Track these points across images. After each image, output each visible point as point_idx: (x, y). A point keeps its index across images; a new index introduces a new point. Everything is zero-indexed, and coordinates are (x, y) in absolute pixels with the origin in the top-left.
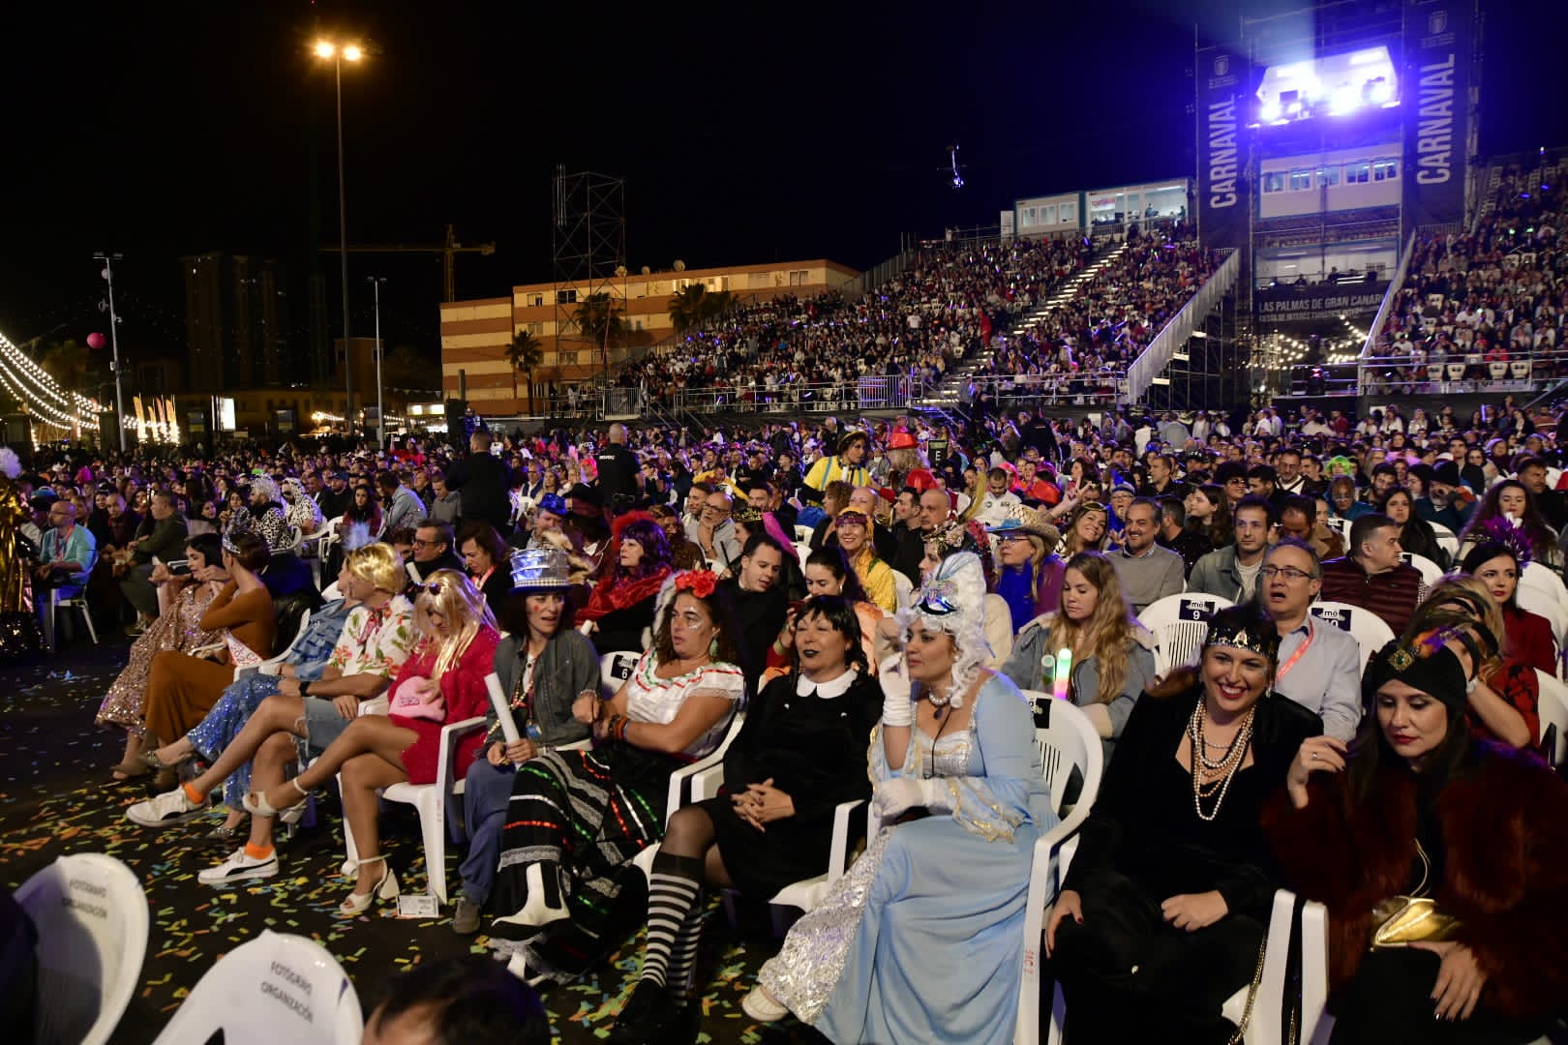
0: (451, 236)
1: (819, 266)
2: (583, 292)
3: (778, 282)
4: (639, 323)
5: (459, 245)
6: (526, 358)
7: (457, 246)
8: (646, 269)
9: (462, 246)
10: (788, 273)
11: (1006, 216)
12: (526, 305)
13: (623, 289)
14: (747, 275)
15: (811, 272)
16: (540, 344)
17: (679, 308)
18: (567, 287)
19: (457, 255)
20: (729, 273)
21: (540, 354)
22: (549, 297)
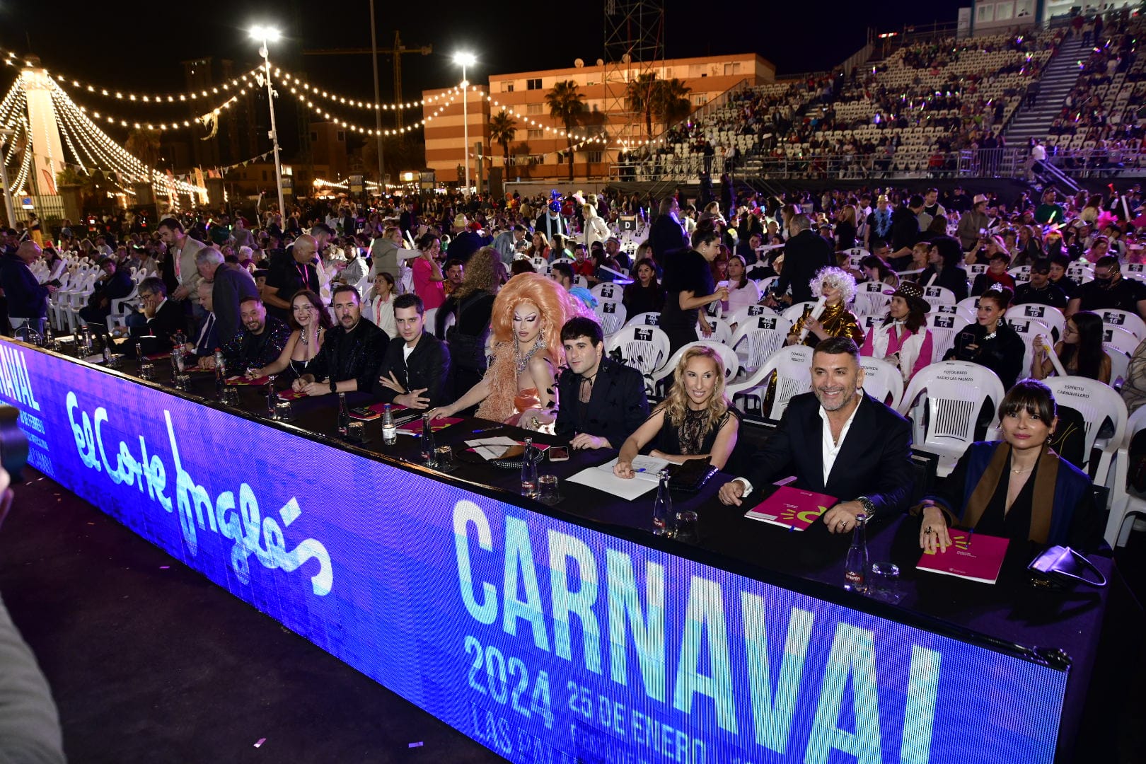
0: (398, 41)
1: (751, 59)
2: (550, 80)
3: (714, 72)
4: (595, 106)
5: (404, 47)
6: (504, 134)
7: (402, 48)
8: (600, 61)
9: (406, 49)
10: (723, 64)
11: (964, 12)
12: (500, 91)
13: (582, 77)
14: (688, 66)
15: (743, 64)
16: (514, 123)
17: (635, 93)
18: (534, 76)
19: (402, 55)
20: (673, 65)
21: (512, 130)
22: (520, 83)
